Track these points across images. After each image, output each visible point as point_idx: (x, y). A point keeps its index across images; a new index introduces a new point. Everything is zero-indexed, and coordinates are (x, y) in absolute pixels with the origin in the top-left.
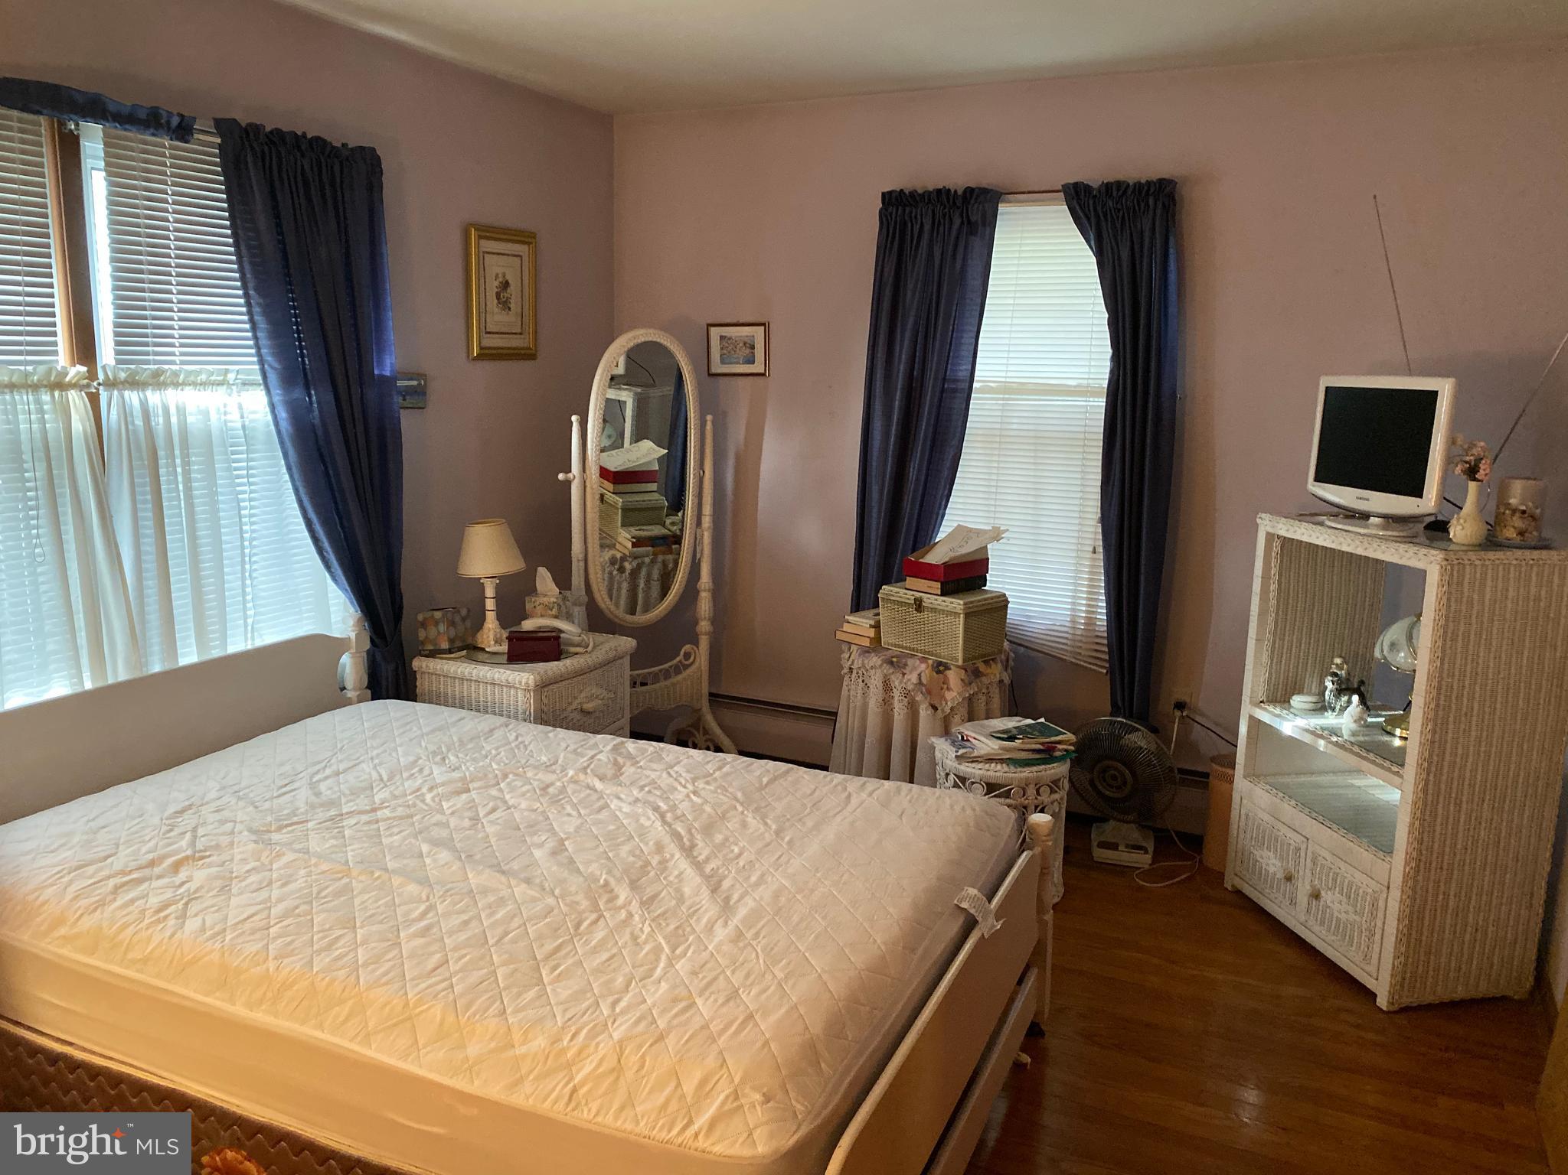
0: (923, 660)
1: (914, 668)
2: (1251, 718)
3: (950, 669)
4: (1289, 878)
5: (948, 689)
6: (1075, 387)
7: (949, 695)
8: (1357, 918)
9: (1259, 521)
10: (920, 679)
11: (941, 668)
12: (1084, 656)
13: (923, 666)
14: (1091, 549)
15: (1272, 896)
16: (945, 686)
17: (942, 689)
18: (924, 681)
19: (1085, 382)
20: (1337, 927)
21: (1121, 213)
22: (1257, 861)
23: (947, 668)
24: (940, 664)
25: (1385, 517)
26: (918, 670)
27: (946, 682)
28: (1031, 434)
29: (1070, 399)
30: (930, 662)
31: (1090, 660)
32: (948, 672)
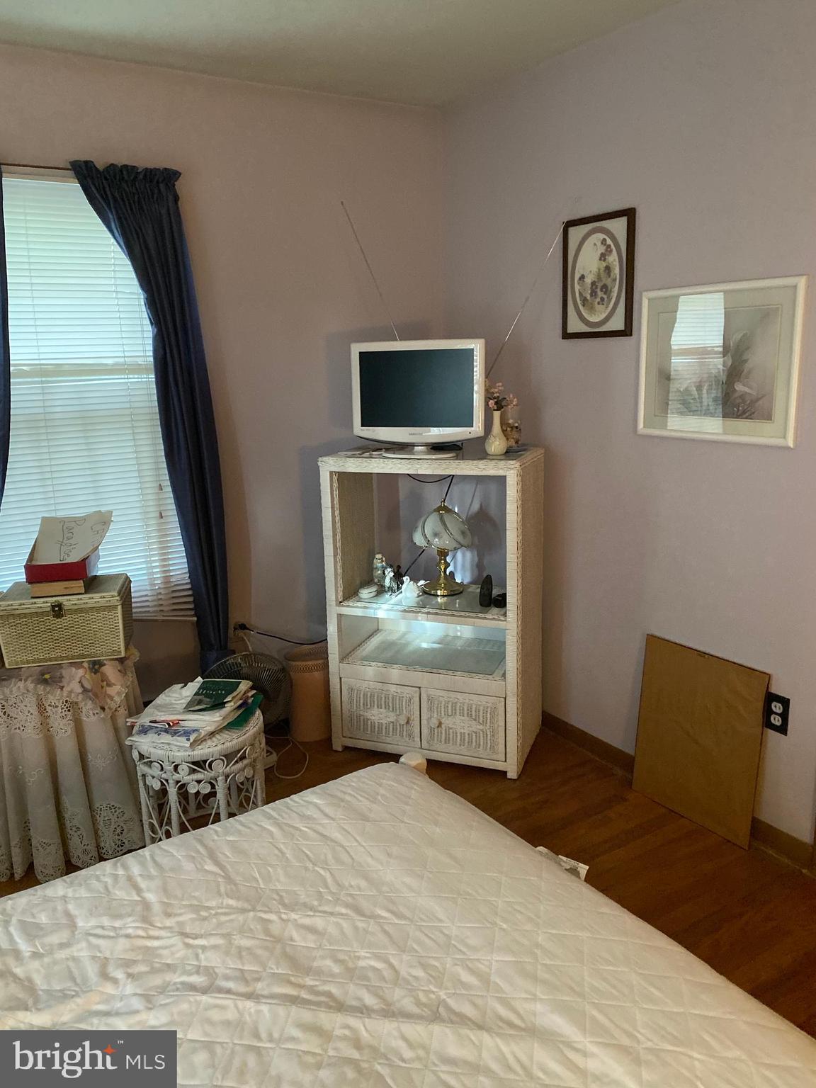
0: (78, 665)
1: (72, 678)
2: (340, 616)
3: (105, 665)
4: (408, 723)
5: (109, 685)
6: (113, 365)
7: (111, 691)
8: (481, 727)
9: (319, 464)
10: (82, 686)
11: (96, 667)
12: (168, 611)
13: (81, 672)
14: (158, 515)
15: (389, 740)
16: (105, 683)
17: (102, 687)
18: (88, 686)
19: (122, 360)
20: (462, 740)
21: (136, 197)
22: (368, 720)
23: (101, 664)
24: (94, 663)
25: (426, 445)
26: (75, 679)
27: (104, 679)
28: (77, 415)
29: (117, 377)
30: (86, 665)
31: (175, 613)
32: (103, 668)
